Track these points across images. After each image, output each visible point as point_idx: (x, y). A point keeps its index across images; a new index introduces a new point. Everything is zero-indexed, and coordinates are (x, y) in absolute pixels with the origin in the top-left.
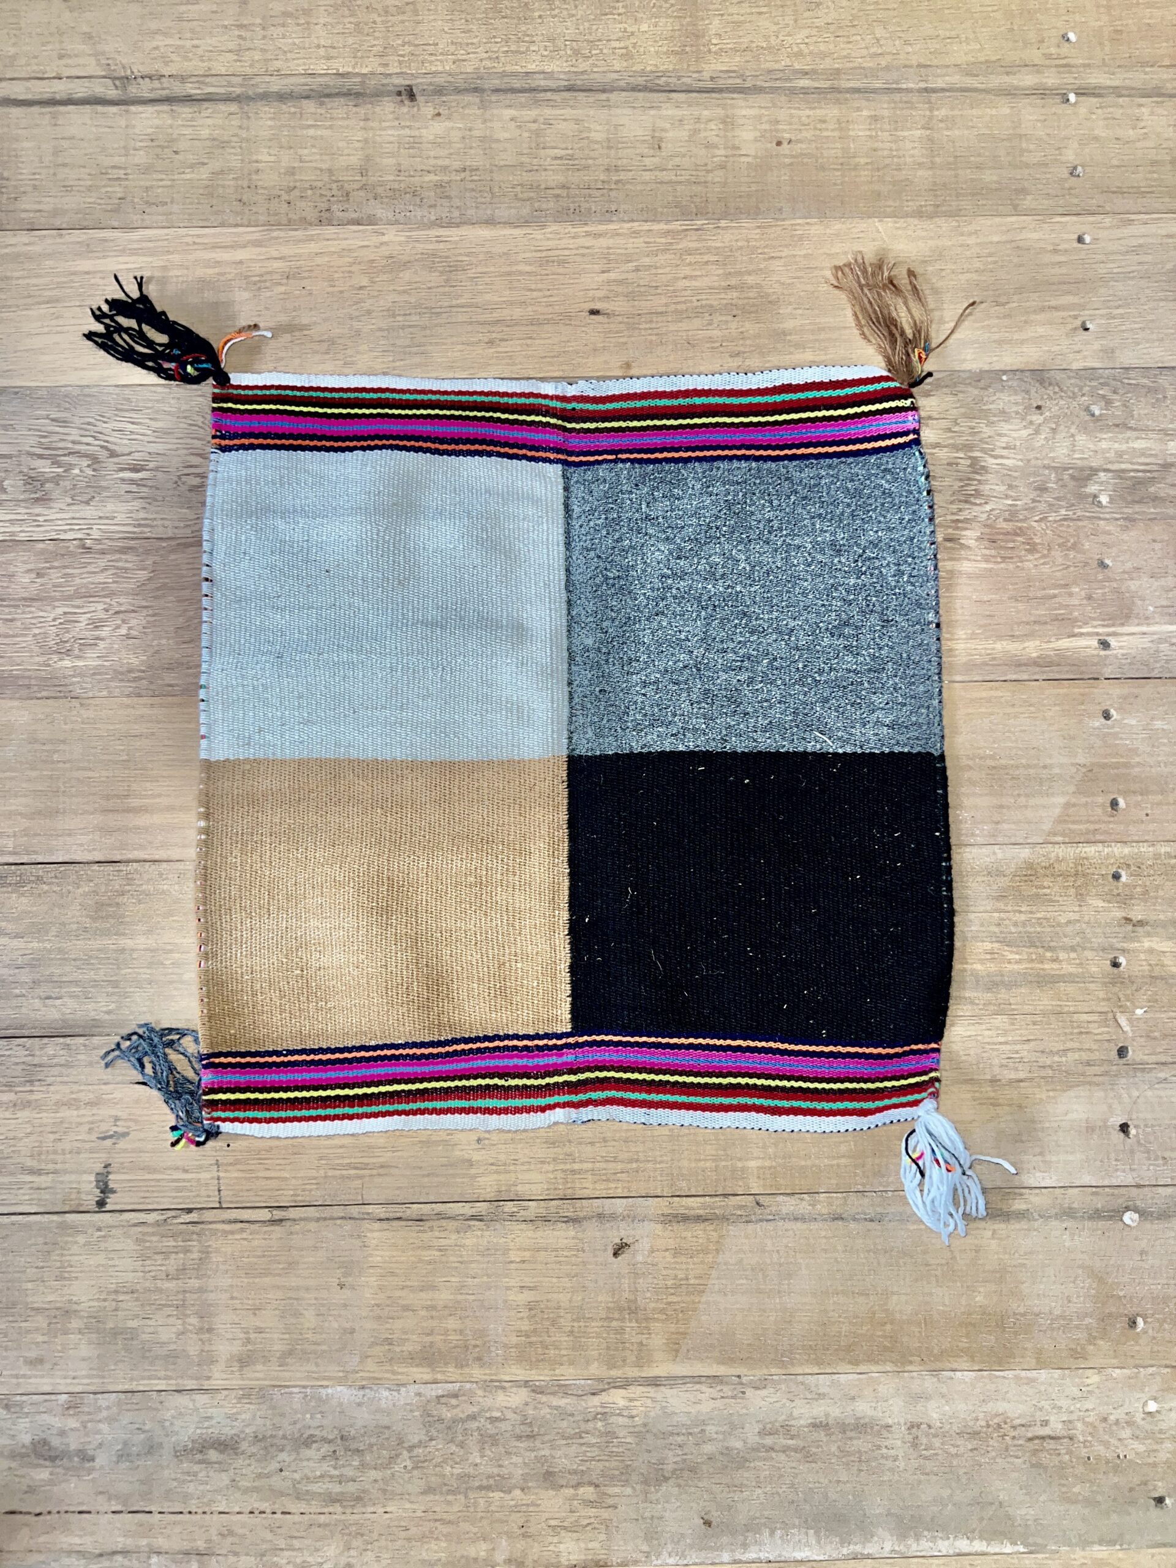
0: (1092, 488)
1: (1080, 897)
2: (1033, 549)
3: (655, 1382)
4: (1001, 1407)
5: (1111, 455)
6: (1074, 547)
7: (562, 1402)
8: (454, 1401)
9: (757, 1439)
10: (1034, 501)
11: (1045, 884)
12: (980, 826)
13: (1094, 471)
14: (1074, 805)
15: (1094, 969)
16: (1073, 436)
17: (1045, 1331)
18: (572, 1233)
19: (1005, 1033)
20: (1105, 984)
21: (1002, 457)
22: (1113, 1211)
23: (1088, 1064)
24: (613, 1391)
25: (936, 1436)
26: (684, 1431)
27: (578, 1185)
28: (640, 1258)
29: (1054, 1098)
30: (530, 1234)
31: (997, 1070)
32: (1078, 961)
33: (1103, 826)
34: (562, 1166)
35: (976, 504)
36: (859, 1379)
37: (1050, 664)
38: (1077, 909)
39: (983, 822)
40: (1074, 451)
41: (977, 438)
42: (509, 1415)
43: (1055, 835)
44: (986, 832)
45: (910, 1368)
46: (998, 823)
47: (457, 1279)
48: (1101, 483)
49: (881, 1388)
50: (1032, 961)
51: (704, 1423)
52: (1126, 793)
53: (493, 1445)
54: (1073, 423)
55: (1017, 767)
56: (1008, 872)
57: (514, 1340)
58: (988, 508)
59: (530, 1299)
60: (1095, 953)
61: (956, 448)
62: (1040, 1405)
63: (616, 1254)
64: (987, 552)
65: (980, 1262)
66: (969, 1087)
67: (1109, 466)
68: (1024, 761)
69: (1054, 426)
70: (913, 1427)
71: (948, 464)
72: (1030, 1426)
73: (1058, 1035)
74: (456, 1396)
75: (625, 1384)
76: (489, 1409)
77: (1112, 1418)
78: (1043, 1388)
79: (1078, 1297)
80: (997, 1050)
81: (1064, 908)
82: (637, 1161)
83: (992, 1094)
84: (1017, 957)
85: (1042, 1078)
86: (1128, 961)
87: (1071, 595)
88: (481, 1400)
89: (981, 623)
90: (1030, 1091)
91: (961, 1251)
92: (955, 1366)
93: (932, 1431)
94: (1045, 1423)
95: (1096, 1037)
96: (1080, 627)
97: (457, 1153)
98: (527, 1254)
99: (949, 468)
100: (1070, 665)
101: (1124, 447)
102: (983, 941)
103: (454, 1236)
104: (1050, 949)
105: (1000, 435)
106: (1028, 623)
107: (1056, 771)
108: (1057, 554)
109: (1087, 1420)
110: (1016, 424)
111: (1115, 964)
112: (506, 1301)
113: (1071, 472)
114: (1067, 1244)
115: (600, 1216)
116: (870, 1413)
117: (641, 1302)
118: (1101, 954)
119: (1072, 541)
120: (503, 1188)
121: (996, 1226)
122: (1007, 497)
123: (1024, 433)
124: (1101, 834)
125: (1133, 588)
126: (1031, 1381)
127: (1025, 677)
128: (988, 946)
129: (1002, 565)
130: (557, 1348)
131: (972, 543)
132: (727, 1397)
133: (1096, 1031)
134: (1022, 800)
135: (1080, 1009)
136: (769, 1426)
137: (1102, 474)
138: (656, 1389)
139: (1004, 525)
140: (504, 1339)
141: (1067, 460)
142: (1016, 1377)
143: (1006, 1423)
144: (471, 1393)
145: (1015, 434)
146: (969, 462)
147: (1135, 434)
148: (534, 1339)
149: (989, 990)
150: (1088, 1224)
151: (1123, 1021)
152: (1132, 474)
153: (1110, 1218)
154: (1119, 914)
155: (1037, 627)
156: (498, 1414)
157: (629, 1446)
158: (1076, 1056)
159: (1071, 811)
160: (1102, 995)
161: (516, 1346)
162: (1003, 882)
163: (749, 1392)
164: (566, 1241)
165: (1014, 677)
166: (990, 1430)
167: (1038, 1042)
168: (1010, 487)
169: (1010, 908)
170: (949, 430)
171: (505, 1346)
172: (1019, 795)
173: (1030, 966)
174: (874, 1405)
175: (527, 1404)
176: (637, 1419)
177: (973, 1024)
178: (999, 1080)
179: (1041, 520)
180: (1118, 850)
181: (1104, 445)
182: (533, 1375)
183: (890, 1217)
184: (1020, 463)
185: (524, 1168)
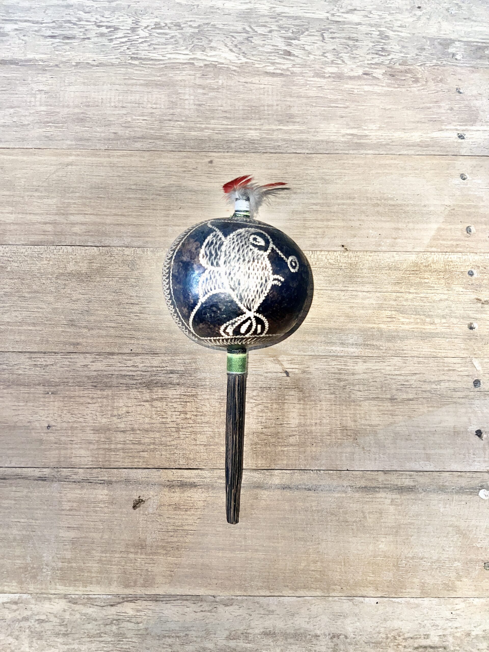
0: (451, 50)
1: (448, 286)
2: (416, 81)
3: (156, 599)
4: (396, 624)
5: (462, 34)
6: (441, 81)
7: (91, 611)
8: (14, 607)
9: (225, 642)
10: (417, 55)
11: (426, 276)
12: (385, 240)
13: (453, 41)
14: (443, 229)
15: (457, 330)
16: (439, 22)
17: (427, 571)
18: (106, 492)
19: (400, 368)
20: (465, 340)
21: (398, 31)
22: (472, 488)
23: (454, 390)
24: (126, 603)
25: (350, 644)
26: (173, 635)
27: (112, 459)
28: (151, 511)
29: (433, 411)
30: (79, 492)
31: (394, 392)
32: (447, 325)
33: (461, 243)
34: (102, 446)
35: (382, 55)
36: (297, 601)
37: (428, 146)
38: (446, 292)
39: (386, 238)
40: (440, 30)
41: (384, 20)
42: (52, 618)
43: (432, 247)
44: (388, 244)
45: (333, 594)
46: (395, 239)
47: (26, 520)
48: (457, 47)
49: (312, 608)
50: (417, 323)
51: (188, 629)
52: (475, 223)
53: (38, 639)
54: (439, 16)
55: (408, 205)
56: (402, 268)
57: (60, 565)
58: (390, 57)
59: (73, 536)
60: (458, 320)
61: (371, 25)
62: (423, 624)
63: (134, 507)
64: (390, 81)
65: (382, 521)
66: (375, 402)
67: (461, 39)
68: (411, 202)
69: (428, 17)
70: (334, 637)
71: (367, 34)
72: (416, 638)
73: (434, 371)
74: (16, 603)
75: (134, 599)
76: (38, 614)
77: (473, 633)
78: (425, 611)
79: (450, 547)
80: (395, 379)
81: (438, 291)
82: (154, 444)
83: (391, 408)
84: (407, 320)
85: (424, 398)
86: (479, 325)
87: (440, 107)
88: (33, 606)
89: (386, 121)
90: (416, 407)
91: (369, 513)
92: (365, 593)
93: (348, 640)
94: (427, 636)
95: (460, 373)
96: (446, 125)
97: (34, 434)
98: (75, 505)
99: (366, 36)
100: (439, 146)
101: (470, 30)
102: (385, 310)
103: (26, 490)
104: (429, 316)
105: (396, 20)
106: (414, 122)
107: (432, 208)
108: (431, 84)
109: (456, 634)
110: (407, 14)
111: (471, 328)
112: (56, 537)
113: (439, 40)
114: (442, 510)
115: (127, 481)
116: (305, 626)
117: (149, 541)
118: (462, 320)
119: (440, 77)
120: (62, 459)
121: (394, 496)
122: (401, 52)
123: (411, 20)
124: (461, 247)
125: (478, 105)
126: (418, 606)
127: (413, 152)
128: (389, 313)
129: (399, 89)
130: (90, 572)
131: (380, 77)
132: (205, 611)
133: (459, 370)
134: (411, 225)
135: (449, 355)
136: (234, 632)
137: (457, 43)
138: (155, 603)
139: (400, 67)
140: (54, 564)
141: (436, 34)
142: (408, 603)
143: (399, 636)
144: (27, 602)
145: (406, 20)
146: (378, 33)
147: (476, 23)
148: (74, 565)
149: (389, 341)
150: (456, 497)
151: (476, 362)
152: (475, 44)
153: (471, 493)
154: (474, 296)
155: (419, 125)
156: (43, 617)
157: (134, 644)
158: (447, 384)
159: (442, 233)
160: (463, 346)
161: (61, 569)
162: (399, 274)
163: (221, 609)
164: (101, 497)
165: (405, 152)
166: (389, 640)
167: (421, 375)
168: (403, 47)
169: (402, 290)
170: (367, 16)
171: (53, 569)
172: (408, 222)
173: (416, 326)
174: (307, 620)
175: (64, 611)
176: (141, 625)
177: (379, 362)
178: (396, 399)
179: (421, 65)
180: (472, 258)
181: (458, 28)
182: (70, 590)
183: (322, 487)
184: (409, 35)
185: (76, 446)
